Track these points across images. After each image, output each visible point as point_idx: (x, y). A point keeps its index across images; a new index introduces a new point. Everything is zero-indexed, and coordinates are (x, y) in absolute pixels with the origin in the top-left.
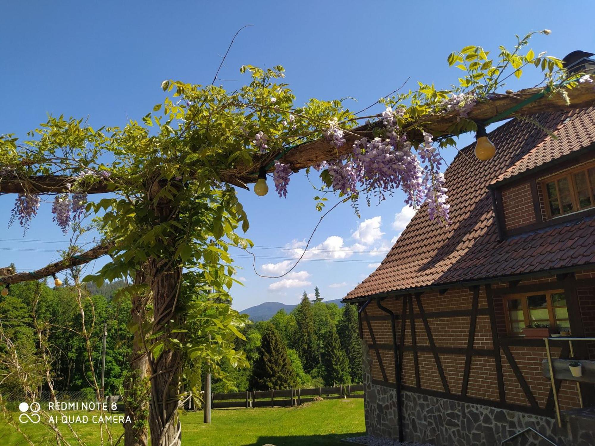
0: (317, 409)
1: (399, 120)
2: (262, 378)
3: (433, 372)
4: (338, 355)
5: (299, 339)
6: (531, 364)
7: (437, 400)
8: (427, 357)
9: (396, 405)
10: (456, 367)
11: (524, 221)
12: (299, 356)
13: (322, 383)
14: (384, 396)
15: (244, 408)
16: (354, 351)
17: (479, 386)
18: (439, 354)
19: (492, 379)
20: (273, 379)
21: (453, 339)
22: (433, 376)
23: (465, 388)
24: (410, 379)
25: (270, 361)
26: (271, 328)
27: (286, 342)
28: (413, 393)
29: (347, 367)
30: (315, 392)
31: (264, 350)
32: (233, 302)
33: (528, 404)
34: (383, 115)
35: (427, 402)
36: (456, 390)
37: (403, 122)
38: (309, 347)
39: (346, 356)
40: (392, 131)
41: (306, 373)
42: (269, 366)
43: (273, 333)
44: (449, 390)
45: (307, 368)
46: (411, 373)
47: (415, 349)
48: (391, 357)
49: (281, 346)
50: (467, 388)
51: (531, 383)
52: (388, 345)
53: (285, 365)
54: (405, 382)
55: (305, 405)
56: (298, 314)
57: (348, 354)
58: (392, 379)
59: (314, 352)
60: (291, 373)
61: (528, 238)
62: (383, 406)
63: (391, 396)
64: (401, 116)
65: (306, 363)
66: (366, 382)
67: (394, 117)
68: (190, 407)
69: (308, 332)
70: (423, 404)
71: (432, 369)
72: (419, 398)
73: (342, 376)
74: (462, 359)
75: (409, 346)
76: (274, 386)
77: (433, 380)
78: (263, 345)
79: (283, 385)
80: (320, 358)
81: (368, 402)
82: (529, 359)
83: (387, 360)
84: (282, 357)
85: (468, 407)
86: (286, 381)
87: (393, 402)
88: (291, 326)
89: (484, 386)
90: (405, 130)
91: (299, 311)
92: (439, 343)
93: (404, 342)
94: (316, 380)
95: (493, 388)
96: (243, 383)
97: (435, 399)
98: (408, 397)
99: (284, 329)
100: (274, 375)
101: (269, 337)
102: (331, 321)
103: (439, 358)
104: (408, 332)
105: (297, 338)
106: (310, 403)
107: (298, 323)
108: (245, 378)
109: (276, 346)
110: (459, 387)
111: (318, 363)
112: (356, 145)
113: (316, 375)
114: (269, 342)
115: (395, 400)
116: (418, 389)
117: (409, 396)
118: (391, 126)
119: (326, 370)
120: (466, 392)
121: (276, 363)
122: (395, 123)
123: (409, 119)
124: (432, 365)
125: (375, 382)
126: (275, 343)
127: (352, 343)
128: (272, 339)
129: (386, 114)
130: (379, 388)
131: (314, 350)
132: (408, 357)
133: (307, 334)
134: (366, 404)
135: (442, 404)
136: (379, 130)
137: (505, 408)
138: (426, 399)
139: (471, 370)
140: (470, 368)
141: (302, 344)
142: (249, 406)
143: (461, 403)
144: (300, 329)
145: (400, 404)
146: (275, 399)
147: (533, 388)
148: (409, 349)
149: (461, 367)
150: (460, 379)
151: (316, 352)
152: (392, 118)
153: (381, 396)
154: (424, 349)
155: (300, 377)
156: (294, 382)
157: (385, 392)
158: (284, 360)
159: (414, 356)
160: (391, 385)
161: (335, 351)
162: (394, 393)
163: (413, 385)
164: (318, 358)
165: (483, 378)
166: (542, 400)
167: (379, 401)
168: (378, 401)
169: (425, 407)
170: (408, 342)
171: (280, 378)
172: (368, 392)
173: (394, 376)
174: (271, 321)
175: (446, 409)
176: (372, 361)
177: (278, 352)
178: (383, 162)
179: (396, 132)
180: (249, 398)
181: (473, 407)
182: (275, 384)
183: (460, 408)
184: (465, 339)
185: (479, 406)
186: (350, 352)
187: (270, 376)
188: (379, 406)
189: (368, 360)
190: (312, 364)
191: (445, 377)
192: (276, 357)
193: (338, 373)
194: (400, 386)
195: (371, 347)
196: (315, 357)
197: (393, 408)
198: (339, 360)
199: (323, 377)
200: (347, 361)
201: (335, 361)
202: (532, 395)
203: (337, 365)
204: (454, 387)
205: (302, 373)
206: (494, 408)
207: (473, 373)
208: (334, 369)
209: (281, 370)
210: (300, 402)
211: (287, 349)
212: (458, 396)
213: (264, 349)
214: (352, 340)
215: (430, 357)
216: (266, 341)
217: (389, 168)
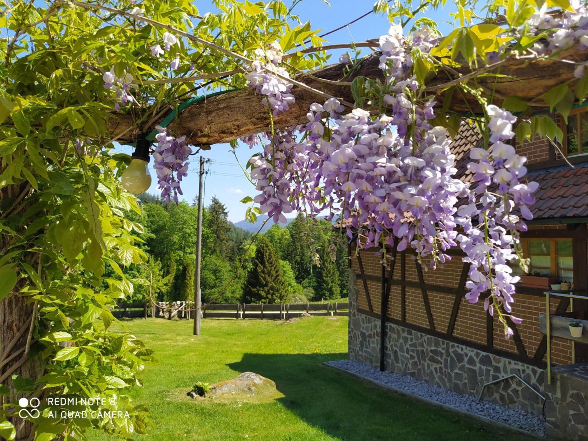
0: (304, 325)
1: (419, 60)
2: (255, 287)
3: (419, 308)
4: (329, 268)
5: (292, 252)
6: (525, 312)
7: (422, 336)
8: (415, 293)
9: (380, 335)
10: (444, 306)
11: (535, 157)
12: (292, 268)
13: (312, 293)
14: (368, 325)
15: (235, 318)
16: (344, 265)
17: (466, 327)
18: (427, 291)
19: (481, 322)
20: (266, 289)
21: (444, 278)
22: (419, 312)
23: (451, 327)
24: (395, 312)
25: (263, 272)
26: (265, 241)
27: (280, 254)
28: (397, 326)
29: (337, 279)
30: (303, 307)
31: (257, 262)
32: (229, 214)
33: (516, 351)
34: (381, 43)
35: (411, 336)
36: (442, 327)
37: (429, 66)
38: (302, 259)
39: (336, 269)
40: (399, 91)
41: (297, 283)
42: (262, 277)
43: (267, 247)
44: (435, 328)
45: (299, 279)
46: (397, 306)
47: (404, 284)
48: (377, 289)
49: (273, 259)
50: (453, 328)
51: (522, 331)
52: (376, 277)
53: (278, 276)
54: (389, 315)
55: (293, 320)
56: (292, 228)
57: (338, 268)
58: (377, 310)
59: (306, 264)
60: (283, 283)
61: (538, 176)
62: (367, 334)
63: (375, 327)
64: (427, 50)
65: (299, 274)
66: (351, 310)
67: (408, 51)
68: (183, 316)
69: (301, 246)
70: (407, 338)
71: (419, 305)
72: (403, 331)
73: (331, 288)
74: (451, 299)
75: (397, 280)
76: (267, 295)
77: (419, 316)
78: (257, 257)
79: (275, 294)
80: (312, 270)
81: (352, 329)
82: (523, 307)
83: (373, 291)
84: (275, 268)
85: (453, 346)
86: (278, 291)
87: (377, 332)
88: (285, 239)
89: (471, 329)
90: (432, 89)
91: (293, 226)
92: (429, 280)
93: (392, 275)
94: (307, 290)
95: (481, 331)
96: (238, 290)
97: (419, 334)
98: (392, 329)
99: (278, 241)
100: (266, 285)
101: (263, 249)
102: (324, 236)
103: (427, 295)
104: (398, 266)
105: (290, 250)
106: (298, 319)
107: (292, 236)
108: (239, 286)
109: (270, 259)
110: (445, 326)
111: (309, 274)
112: (314, 113)
113: (307, 285)
114: (262, 254)
115: (379, 330)
116: (403, 322)
117: (394, 329)
118: (398, 79)
119: (317, 281)
120: (452, 332)
121: (269, 274)
122: (408, 70)
123: (445, 61)
124: (419, 301)
125: (360, 311)
126: (269, 255)
127: (342, 257)
128: (266, 252)
129: (387, 41)
130: (364, 318)
131: (306, 263)
132: (395, 291)
133: (300, 247)
134: (350, 330)
135: (426, 340)
136: (367, 84)
137: (491, 353)
138: (410, 333)
139: (459, 311)
140: (458, 309)
141: (295, 257)
142: (240, 317)
143: (446, 341)
144: (294, 242)
145: (384, 334)
146: (264, 312)
147: (523, 336)
148: (397, 283)
149: (449, 307)
150: (447, 318)
151: (308, 264)
152: (401, 58)
153: (366, 325)
154: (412, 285)
155: (292, 287)
156: (286, 292)
157: (369, 321)
158: (277, 272)
159: (402, 290)
160: (376, 316)
161: (326, 264)
162: (379, 323)
163: (399, 317)
164: (310, 270)
165: (471, 320)
166: (532, 349)
167: (363, 329)
168: (361, 329)
169: (409, 340)
170: (397, 276)
171: (272, 288)
172: (353, 319)
173: (380, 307)
174: (266, 234)
175: (429, 345)
176: (359, 291)
177: (271, 263)
178: (371, 180)
179: (408, 98)
180: (240, 310)
181: (458, 347)
182: (268, 293)
183: (445, 346)
184: (457, 279)
185: (464, 347)
186: (340, 265)
187: (263, 286)
188: (363, 334)
189: (355, 289)
190: (303, 275)
191: (431, 314)
192: (269, 268)
193: (327, 284)
194: (385, 318)
195: (358, 276)
196: (307, 269)
197: (376, 337)
198: (330, 272)
199: (314, 287)
200: (337, 274)
201: (326, 273)
202: (522, 343)
203: (327, 277)
204: (441, 325)
205: (294, 283)
206: (479, 351)
207: (462, 313)
208: (324, 281)
209: (273, 281)
210: (289, 317)
211: (281, 261)
212: (443, 334)
213: (258, 260)
214: (343, 254)
215: (419, 294)
216: (260, 253)
217: (383, 198)
